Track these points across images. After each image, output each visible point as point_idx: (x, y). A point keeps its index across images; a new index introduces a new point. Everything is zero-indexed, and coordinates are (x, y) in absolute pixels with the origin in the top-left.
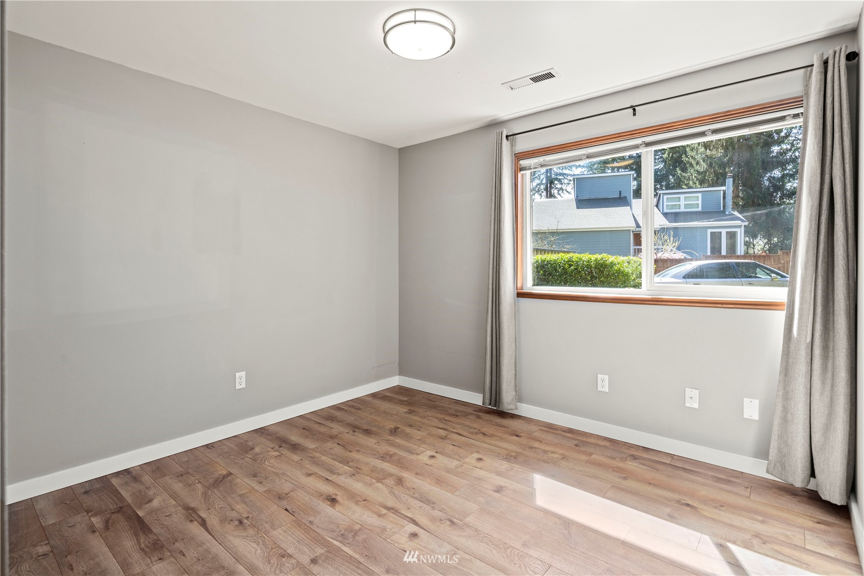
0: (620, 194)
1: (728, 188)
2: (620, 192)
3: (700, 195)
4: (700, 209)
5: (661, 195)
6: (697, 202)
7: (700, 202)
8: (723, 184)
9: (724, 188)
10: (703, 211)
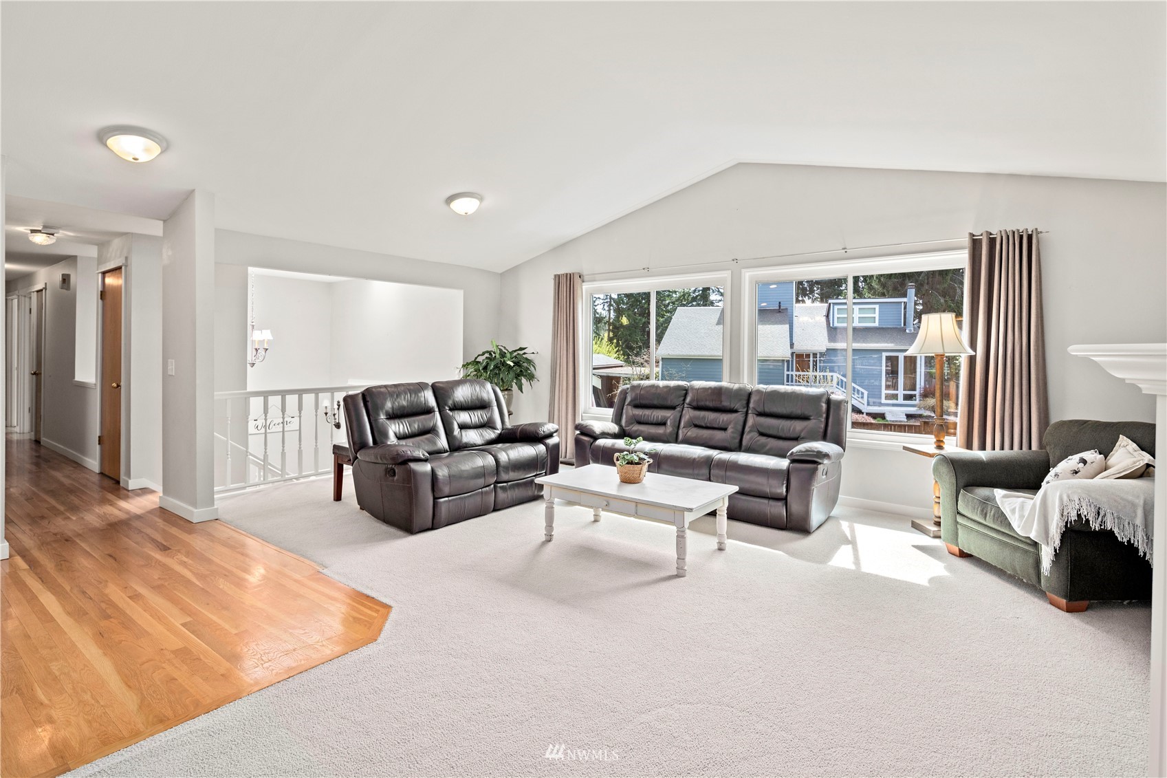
0: (780, 306)
1: (909, 300)
2: (780, 303)
3: (877, 307)
4: (876, 324)
5: (832, 305)
6: (873, 315)
7: (877, 315)
8: (905, 295)
9: (905, 300)
10: (881, 326)
